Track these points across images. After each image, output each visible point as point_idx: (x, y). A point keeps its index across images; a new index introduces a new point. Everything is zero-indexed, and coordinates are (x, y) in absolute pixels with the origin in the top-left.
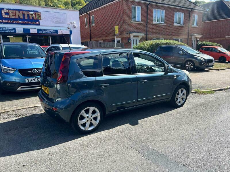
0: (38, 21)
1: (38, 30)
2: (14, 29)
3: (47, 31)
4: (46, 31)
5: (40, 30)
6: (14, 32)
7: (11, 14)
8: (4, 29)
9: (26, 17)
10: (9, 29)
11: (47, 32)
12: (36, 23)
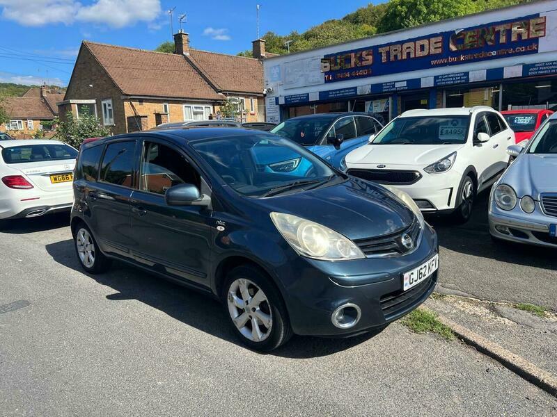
0: (536, 40)
1: (526, 67)
2: (467, 74)
3: (553, 65)
4: (551, 67)
5: (533, 65)
6: (464, 81)
7: (467, 41)
8: (445, 78)
9: (503, 40)
10: (455, 75)
11: (551, 70)
12: (526, 48)
